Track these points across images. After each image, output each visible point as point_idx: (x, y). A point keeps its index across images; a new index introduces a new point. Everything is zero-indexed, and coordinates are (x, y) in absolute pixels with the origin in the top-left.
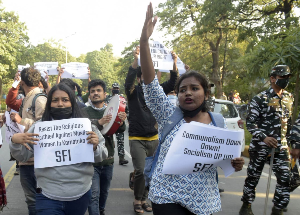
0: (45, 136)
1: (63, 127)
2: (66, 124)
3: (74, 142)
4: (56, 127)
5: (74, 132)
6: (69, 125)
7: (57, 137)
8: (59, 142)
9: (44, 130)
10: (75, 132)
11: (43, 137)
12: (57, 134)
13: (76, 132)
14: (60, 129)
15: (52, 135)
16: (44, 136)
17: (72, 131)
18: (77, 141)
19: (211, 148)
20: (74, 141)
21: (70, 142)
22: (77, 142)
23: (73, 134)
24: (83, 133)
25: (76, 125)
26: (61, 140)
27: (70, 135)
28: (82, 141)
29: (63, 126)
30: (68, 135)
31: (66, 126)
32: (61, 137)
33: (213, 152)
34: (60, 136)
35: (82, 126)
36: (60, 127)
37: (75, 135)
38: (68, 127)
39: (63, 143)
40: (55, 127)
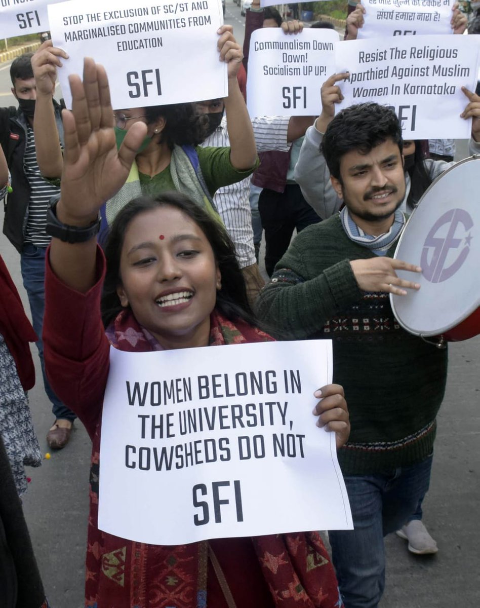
0: (369, 74)
1: (411, 53)
2: (420, 47)
3: (429, 90)
4: (396, 51)
5: (435, 67)
6: (427, 49)
7: (394, 75)
8: (396, 87)
9: (371, 58)
10: (437, 68)
11: (366, 75)
12: (395, 67)
13: (440, 67)
14: (404, 56)
15: (385, 71)
16: (368, 72)
17: (431, 64)
18: (437, 88)
19: (296, 59)
20: (431, 87)
21: (420, 88)
22: (436, 92)
23: (431, 71)
24: (453, 71)
25: (442, 51)
26: (401, 83)
27: (423, 72)
28: (449, 90)
29: (413, 50)
30: (420, 73)
31: (420, 52)
32: (402, 76)
33: (300, 65)
34: (400, 73)
35: (455, 55)
36: (404, 53)
37: (436, 75)
38: (422, 55)
39: (406, 89)
40: (394, 51)
